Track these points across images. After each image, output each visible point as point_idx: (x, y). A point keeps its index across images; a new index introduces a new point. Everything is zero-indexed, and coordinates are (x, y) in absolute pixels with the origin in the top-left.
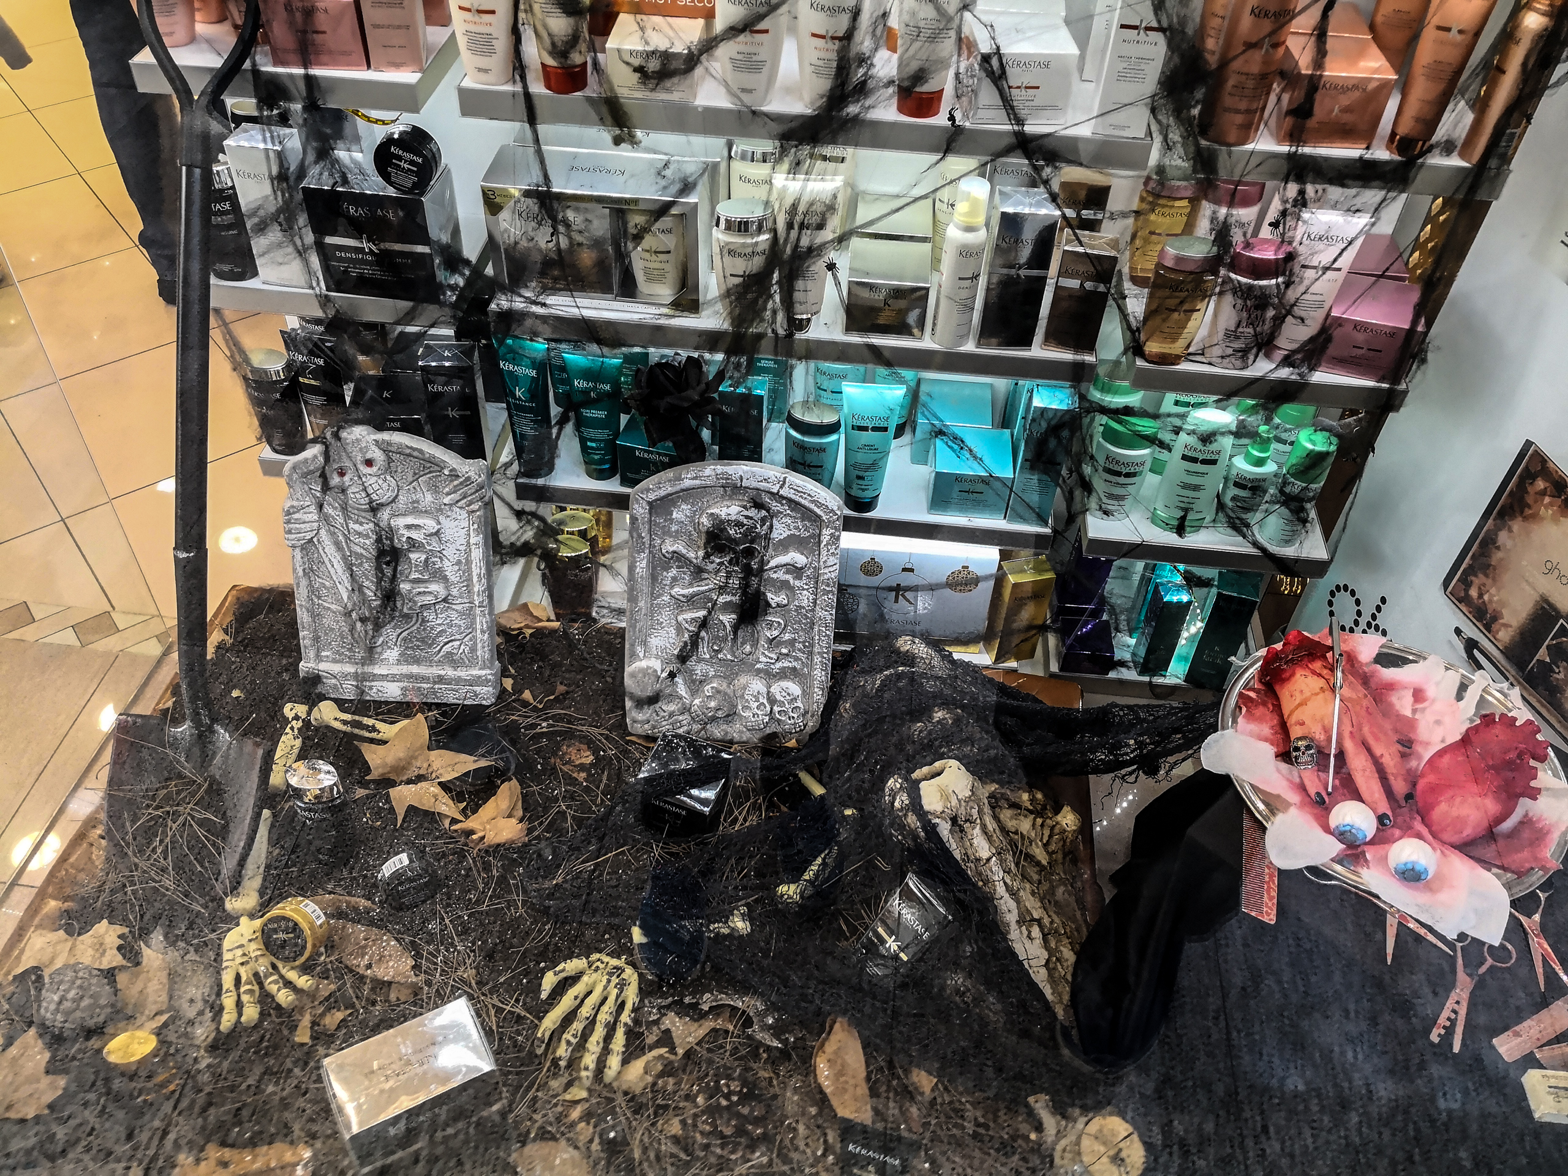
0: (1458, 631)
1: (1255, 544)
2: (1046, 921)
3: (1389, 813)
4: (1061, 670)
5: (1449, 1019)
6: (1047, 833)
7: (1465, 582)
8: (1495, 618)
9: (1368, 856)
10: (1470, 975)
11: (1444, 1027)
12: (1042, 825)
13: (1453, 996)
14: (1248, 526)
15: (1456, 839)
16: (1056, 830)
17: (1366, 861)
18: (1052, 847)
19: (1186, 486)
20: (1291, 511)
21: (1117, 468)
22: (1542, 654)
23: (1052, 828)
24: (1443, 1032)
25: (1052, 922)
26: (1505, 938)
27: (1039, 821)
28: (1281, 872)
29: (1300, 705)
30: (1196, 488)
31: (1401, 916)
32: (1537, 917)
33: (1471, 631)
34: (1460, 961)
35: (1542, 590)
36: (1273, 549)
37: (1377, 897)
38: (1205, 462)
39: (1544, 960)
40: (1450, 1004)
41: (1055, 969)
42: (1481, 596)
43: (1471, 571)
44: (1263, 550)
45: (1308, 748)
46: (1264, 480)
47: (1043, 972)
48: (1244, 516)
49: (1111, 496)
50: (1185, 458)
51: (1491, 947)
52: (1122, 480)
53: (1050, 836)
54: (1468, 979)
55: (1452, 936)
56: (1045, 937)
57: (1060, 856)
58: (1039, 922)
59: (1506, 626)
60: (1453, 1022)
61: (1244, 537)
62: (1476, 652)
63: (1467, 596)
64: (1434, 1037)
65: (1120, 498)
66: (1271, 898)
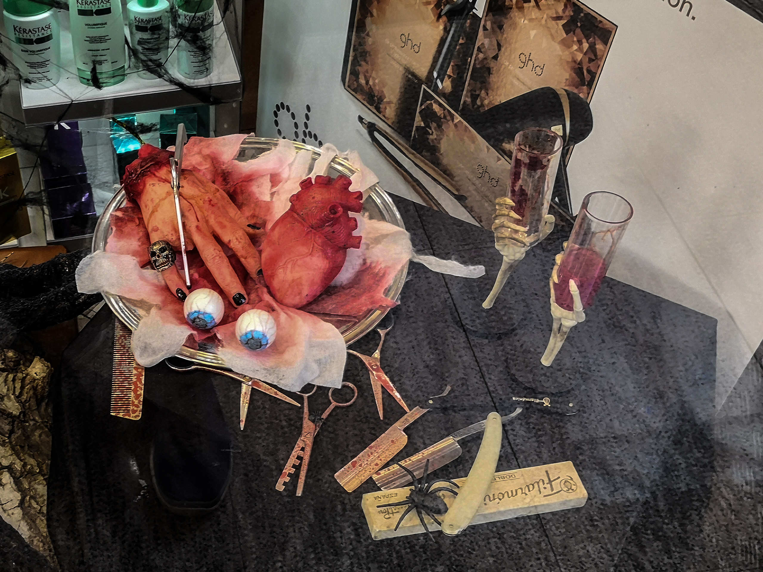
0: (361, 119)
1: (172, 81)
2: (18, 466)
3: (243, 292)
4: (56, 236)
5: (294, 466)
6: (18, 385)
7: (355, 74)
8: (381, 99)
9: (219, 336)
10: (313, 421)
11: (290, 475)
12: (14, 380)
13: (300, 443)
14: (160, 65)
15: (297, 300)
16: (27, 381)
17: (219, 341)
18: (24, 397)
19: (93, 40)
20: (188, 41)
21: (26, 36)
22: (418, 121)
23: (23, 380)
24: (287, 479)
25: (25, 465)
26: (346, 378)
27: (11, 376)
28: (147, 369)
29: (153, 212)
30: (101, 39)
31: (255, 383)
32: (377, 354)
33: (370, 117)
34: (306, 410)
35: (404, 62)
36: (188, 82)
37: (230, 371)
38: (100, 12)
39: (384, 391)
40: (295, 452)
41: (30, 506)
42: (367, 82)
43: (356, 63)
44: (180, 84)
45: (162, 250)
46: (160, 18)
47: (18, 512)
48: (154, 57)
49: (32, 65)
50: (82, 12)
51: (336, 391)
52: (35, 47)
53: (22, 388)
54: (312, 425)
55: (297, 389)
56: (17, 482)
57: (33, 402)
58: (10, 469)
59: (389, 103)
60: (298, 468)
61: (160, 76)
62: (376, 134)
63: (359, 85)
64: (280, 487)
65: (43, 64)
66: (137, 397)
